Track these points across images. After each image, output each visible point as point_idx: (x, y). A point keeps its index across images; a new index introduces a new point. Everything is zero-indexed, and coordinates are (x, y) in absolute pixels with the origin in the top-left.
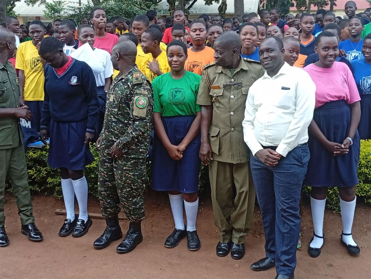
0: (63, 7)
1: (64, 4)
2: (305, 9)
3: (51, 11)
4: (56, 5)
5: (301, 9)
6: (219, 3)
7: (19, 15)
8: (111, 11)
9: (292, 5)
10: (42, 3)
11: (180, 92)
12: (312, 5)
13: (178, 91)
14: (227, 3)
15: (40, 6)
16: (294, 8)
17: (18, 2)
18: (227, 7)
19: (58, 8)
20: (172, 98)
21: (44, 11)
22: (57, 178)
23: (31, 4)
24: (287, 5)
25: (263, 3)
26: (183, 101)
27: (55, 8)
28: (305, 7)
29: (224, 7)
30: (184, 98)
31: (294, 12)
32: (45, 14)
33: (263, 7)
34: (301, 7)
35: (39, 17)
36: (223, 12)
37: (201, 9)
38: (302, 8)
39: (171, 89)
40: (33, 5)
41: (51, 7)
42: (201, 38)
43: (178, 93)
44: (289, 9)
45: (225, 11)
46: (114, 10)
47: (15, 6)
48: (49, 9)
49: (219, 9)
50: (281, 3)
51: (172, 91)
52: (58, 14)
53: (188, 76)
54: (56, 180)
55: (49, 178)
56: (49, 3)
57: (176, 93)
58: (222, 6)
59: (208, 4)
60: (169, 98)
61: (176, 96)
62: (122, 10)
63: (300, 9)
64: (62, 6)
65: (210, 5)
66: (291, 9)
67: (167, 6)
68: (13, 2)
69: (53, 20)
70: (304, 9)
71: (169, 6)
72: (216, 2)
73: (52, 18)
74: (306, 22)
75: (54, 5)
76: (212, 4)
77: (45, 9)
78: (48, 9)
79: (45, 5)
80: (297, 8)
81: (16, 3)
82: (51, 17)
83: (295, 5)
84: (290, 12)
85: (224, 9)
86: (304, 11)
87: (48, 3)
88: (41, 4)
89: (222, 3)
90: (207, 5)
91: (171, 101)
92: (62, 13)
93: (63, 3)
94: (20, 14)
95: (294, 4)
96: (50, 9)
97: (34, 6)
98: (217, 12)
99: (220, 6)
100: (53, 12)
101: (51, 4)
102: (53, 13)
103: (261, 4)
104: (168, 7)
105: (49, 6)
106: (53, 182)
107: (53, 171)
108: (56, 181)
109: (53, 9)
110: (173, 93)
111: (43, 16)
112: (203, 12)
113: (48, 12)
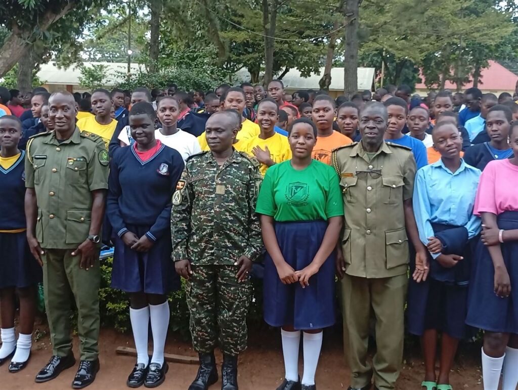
0: (105, 73)
1: (107, 69)
2: (438, 86)
3: (89, 78)
4: (96, 70)
5: (432, 86)
6: (319, 75)
7: (46, 81)
8: (175, 81)
9: (420, 81)
10: (78, 67)
11: (302, 187)
12: (447, 82)
13: (300, 187)
14: (331, 76)
15: (75, 70)
16: (422, 86)
17: (44, 64)
18: (332, 81)
19: (99, 75)
20: (290, 196)
21: (80, 78)
22: (120, 303)
23: (62, 67)
24: (412, 81)
25: (378, 77)
26: (305, 200)
27: (95, 74)
28: (437, 85)
29: (327, 80)
30: (307, 197)
31: (422, 90)
32: (80, 82)
33: (379, 82)
34: (432, 84)
35: (72, 86)
36: (326, 87)
37: (293, 82)
38: (434, 85)
39: (290, 184)
40: (66, 69)
41: (89, 72)
42: (326, 120)
43: (299, 189)
44: (415, 86)
45: (328, 87)
46: (179, 79)
47: (39, 70)
48: (86, 75)
49: (320, 82)
50: (404, 78)
51: (291, 185)
52: (99, 83)
53: (315, 166)
54: (118, 305)
55: (109, 303)
56: (87, 68)
57: (297, 190)
58: (324, 79)
59: (304, 76)
60: (286, 195)
61: (296, 193)
62: (190, 80)
63: (430, 86)
64: (104, 71)
65: (308, 77)
66: (418, 86)
67: (247, 76)
68: (38, 65)
69: (90, 90)
70: (436, 87)
71: (250, 77)
72: (315, 74)
73: (90, 88)
74: (438, 105)
75: (93, 70)
76: (310, 76)
77: (81, 76)
78: (84, 75)
79: (81, 69)
80: (426, 85)
81: (41, 66)
82: (88, 86)
83: (423, 81)
84: (416, 90)
85: (327, 84)
86: (436, 89)
87: (85, 67)
88: (76, 67)
89: (325, 75)
90: (302, 77)
91: (289, 200)
92: (104, 81)
93: (106, 67)
94: (48, 81)
95: (421, 80)
96: (88, 76)
97: (68, 70)
98: (318, 87)
99: (322, 80)
100: (91, 79)
101: (89, 68)
102: (92, 81)
103: (376, 78)
104: (248, 78)
105: (86, 71)
106: (114, 309)
107: (115, 293)
108: (119, 308)
109: (92, 76)
110: (292, 189)
111: (78, 84)
112: (297, 86)
113: (84, 80)
